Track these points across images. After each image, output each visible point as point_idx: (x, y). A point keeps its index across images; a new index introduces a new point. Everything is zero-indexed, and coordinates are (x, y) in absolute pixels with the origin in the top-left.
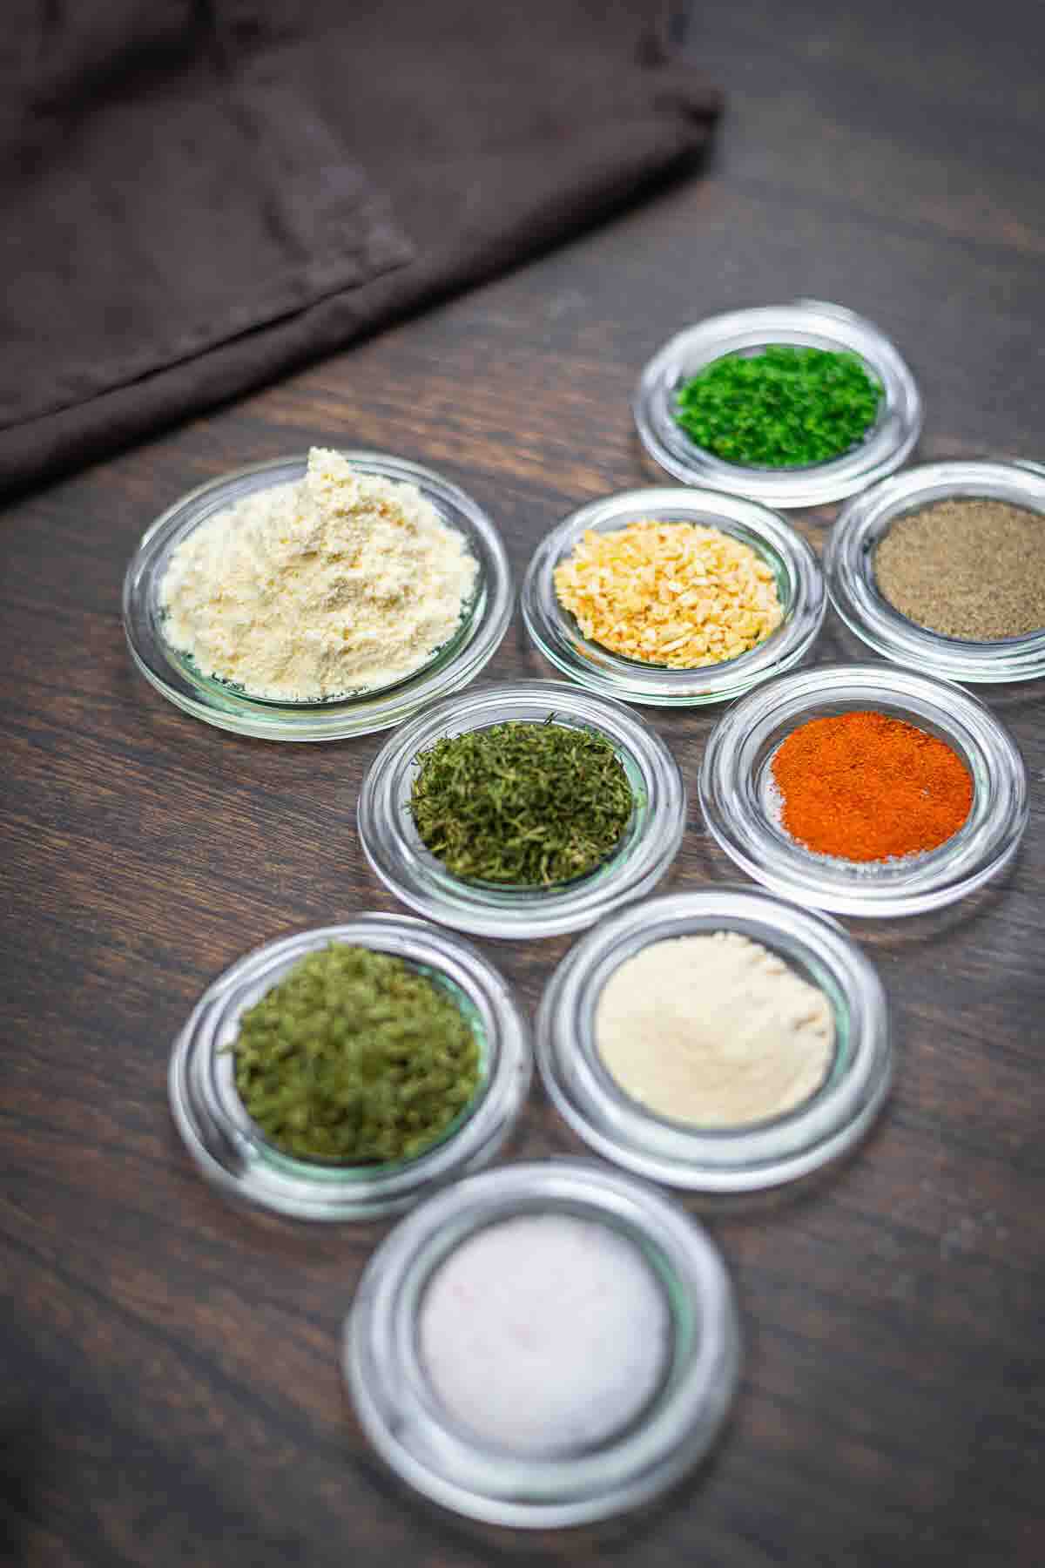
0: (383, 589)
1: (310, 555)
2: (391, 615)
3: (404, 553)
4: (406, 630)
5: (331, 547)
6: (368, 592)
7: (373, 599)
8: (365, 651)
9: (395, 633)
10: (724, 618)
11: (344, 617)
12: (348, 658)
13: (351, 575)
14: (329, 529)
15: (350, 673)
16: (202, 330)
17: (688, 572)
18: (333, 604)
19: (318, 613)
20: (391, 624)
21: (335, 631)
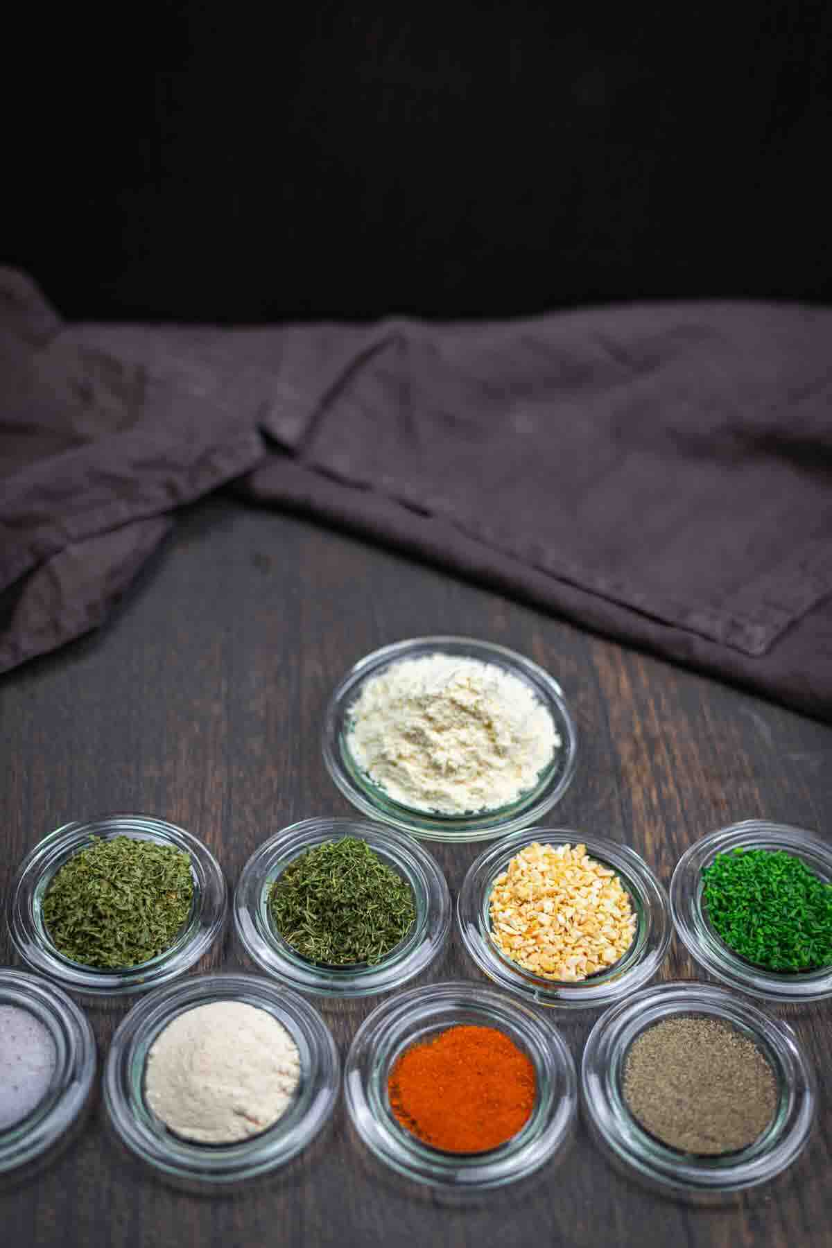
0: (440, 757)
1: (420, 706)
2: (431, 772)
3: (473, 752)
4: (431, 785)
5: (431, 711)
6: (430, 750)
7: (429, 756)
8: (401, 773)
9: (423, 782)
10: (544, 945)
11: (407, 748)
12: (391, 768)
13: (429, 733)
14: (440, 702)
15: (387, 776)
16: (619, 587)
17: (564, 908)
18: (408, 737)
19: (398, 733)
20: (426, 775)
21: (397, 749)
